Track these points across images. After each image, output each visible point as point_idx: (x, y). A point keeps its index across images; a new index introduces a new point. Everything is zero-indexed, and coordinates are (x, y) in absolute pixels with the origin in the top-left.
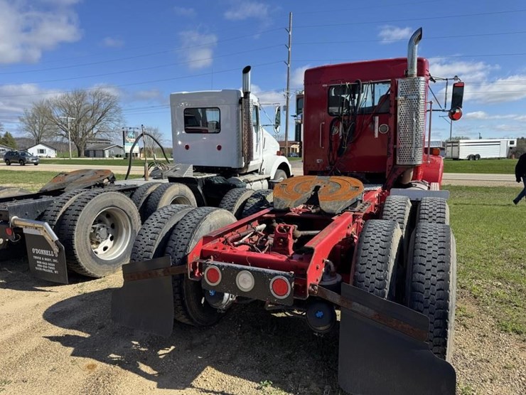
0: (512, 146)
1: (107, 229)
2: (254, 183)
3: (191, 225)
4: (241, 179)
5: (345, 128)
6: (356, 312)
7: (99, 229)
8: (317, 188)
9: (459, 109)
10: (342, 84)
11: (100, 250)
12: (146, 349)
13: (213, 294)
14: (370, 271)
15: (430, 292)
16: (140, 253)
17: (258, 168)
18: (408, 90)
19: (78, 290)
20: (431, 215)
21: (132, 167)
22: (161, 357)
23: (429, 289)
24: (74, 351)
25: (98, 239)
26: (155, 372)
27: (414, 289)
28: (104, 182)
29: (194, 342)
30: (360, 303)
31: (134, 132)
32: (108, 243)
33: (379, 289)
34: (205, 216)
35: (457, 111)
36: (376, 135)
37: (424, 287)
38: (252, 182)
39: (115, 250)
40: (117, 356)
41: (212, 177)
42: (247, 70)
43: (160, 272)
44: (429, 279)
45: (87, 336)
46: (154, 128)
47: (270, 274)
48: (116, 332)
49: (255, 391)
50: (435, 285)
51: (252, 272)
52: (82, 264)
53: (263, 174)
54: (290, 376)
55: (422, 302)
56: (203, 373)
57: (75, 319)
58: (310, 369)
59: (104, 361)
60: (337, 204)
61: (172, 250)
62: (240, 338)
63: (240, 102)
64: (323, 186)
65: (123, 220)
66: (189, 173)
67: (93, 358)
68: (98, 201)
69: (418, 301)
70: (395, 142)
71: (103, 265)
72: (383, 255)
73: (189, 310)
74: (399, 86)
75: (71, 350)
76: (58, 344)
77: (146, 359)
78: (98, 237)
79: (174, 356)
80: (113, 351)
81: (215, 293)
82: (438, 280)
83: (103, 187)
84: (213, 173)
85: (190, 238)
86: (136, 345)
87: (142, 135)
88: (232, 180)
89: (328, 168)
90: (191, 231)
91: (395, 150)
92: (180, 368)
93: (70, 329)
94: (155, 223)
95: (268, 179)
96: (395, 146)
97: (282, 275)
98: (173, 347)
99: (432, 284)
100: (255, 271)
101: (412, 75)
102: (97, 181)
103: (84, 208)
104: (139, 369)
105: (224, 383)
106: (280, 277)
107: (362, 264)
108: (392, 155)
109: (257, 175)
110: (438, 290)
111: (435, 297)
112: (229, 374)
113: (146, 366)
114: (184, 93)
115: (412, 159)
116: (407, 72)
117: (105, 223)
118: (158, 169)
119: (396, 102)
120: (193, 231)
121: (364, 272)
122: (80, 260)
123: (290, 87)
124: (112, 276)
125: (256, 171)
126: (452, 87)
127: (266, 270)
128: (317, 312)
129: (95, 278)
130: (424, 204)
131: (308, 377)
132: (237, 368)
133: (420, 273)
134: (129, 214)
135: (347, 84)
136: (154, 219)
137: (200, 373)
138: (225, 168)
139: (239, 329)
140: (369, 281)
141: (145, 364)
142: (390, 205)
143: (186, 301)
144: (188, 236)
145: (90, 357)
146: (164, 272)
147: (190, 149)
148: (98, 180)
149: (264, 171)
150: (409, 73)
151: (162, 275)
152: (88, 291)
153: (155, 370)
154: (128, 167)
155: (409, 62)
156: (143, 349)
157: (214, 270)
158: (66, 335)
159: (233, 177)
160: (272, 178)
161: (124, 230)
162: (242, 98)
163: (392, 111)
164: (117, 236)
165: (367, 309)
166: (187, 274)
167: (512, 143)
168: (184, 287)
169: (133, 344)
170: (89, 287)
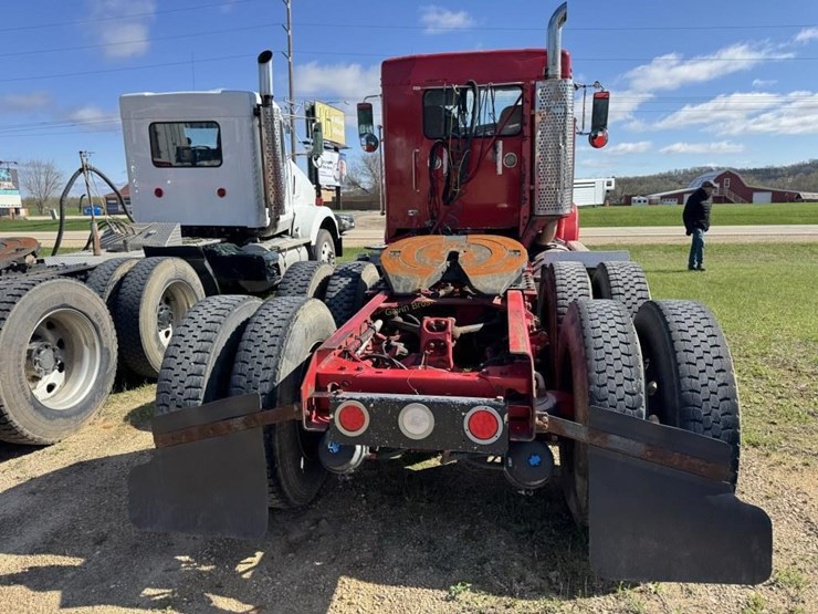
0: (609, 188)
1: (54, 350)
2: (289, 252)
3: (274, 332)
4: (267, 245)
5: (453, 159)
6: (616, 451)
7: (39, 352)
8: (453, 256)
9: (602, 130)
10: (446, 87)
11: (40, 391)
12: (213, 567)
13: (335, 451)
14: (614, 382)
15: (711, 404)
16: (178, 390)
17: (288, 227)
18: (551, 98)
19: (15, 474)
20: (627, 287)
21: (65, 233)
22: (244, 576)
23: (708, 400)
24: (63, 599)
25: (39, 372)
26: (249, 607)
27: (685, 403)
28: (27, 261)
29: (293, 538)
30: (621, 436)
31: (8, 170)
32: (56, 377)
33: (632, 409)
34: (295, 312)
35: (600, 134)
36: (500, 171)
37: (701, 397)
38: (285, 250)
39: (71, 389)
40: (160, 591)
41: (215, 245)
42: (265, 57)
43: (237, 423)
44: (707, 385)
45: (78, 562)
46: (45, 163)
47: (463, 405)
48: (137, 546)
49: (445, 606)
50: (716, 393)
51: (429, 405)
52: (16, 422)
53: (297, 237)
54: (488, 567)
55: (701, 422)
56: (339, 591)
57: (34, 533)
58: (511, 549)
59: (137, 606)
60: (498, 279)
61: (245, 380)
62: (374, 517)
63: (257, 112)
64: (462, 251)
65: (83, 332)
66: (175, 239)
67: (112, 604)
68: (36, 297)
69: (695, 420)
70: (532, 182)
71: (57, 421)
72: (629, 355)
73: (283, 483)
74: (539, 92)
75: (54, 596)
76: (19, 590)
77: (219, 586)
78: (37, 367)
79: (268, 569)
80: (146, 581)
81: (340, 448)
82: (719, 386)
83: (24, 272)
84: (214, 237)
85: (279, 355)
86: (188, 562)
87: (81, 170)
88: (251, 248)
89: (428, 223)
90: (277, 343)
91: (532, 192)
92: (292, 590)
93: (31, 554)
94: (198, 333)
95: (308, 245)
96: (532, 187)
97: (485, 405)
98: (259, 555)
99: (712, 393)
100: (434, 403)
101: (555, 76)
102: (13, 259)
103: (11, 314)
104: (215, 607)
105: (386, 601)
106: (482, 408)
107: (599, 373)
108: (528, 201)
109: (288, 238)
110: (721, 400)
111: (720, 412)
112: (387, 584)
113: (225, 600)
114: (147, 94)
115: (558, 206)
116: (547, 70)
117: (47, 340)
118: (112, 233)
119: (533, 117)
120: (282, 342)
121: (605, 385)
122: (11, 416)
123: (294, 95)
124: (74, 437)
125: (286, 232)
126: (592, 97)
127: (453, 399)
128: (530, 458)
129: (41, 447)
130: (612, 272)
131: (515, 564)
132: (396, 570)
133: (691, 377)
134: (95, 320)
135: (455, 87)
136: (193, 326)
137: (333, 592)
138: (235, 227)
139: (364, 502)
140: (616, 397)
141: (222, 595)
142: (563, 277)
143: (280, 470)
144: (273, 351)
145: (105, 604)
146: (245, 423)
147: (164, 196)
148: (15, 257)
149: (299, 232)
150: (550, 73)
151: (242, 427)
152: (39, 474)
153: (246, 603)
154: (57, 233)
155: (550, 56)
156: (204, 568)
157: (354, 408)
158: (31, 568)
159: (251, 244)
160: (313, 243)
161: (87, 350)
162: (259, 106)
163: (527, 132)
164: (71, 362)
165: (633, 443)
166: (301, 422)
167: (609, 184)
168: (277, 445)
169: (182, 562)
170: (35, 465)
